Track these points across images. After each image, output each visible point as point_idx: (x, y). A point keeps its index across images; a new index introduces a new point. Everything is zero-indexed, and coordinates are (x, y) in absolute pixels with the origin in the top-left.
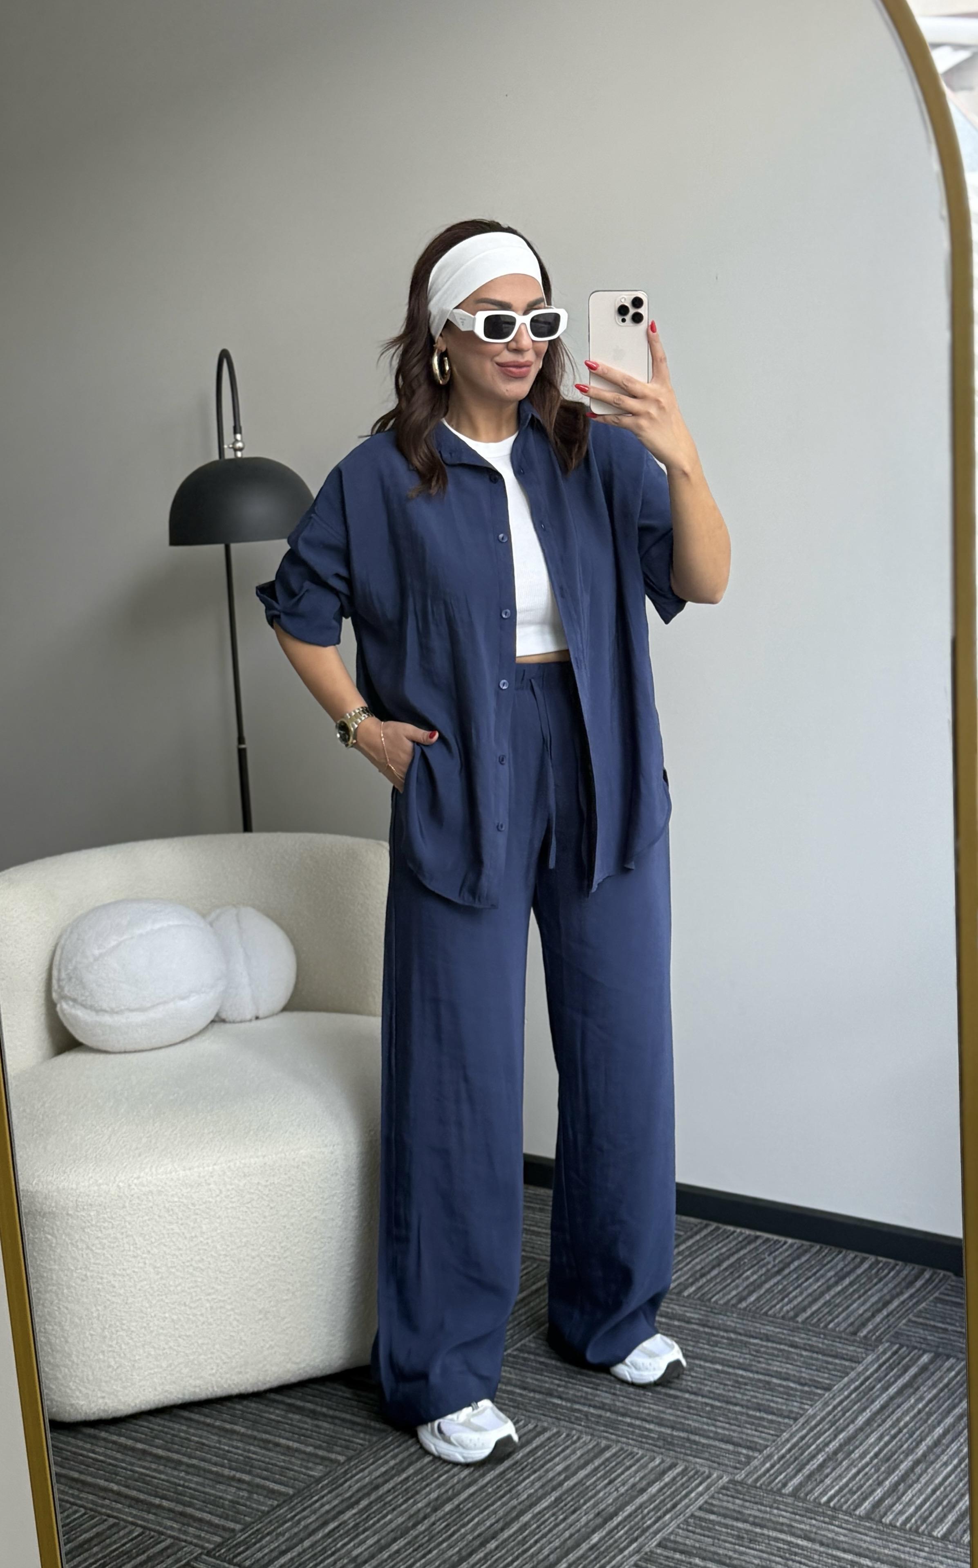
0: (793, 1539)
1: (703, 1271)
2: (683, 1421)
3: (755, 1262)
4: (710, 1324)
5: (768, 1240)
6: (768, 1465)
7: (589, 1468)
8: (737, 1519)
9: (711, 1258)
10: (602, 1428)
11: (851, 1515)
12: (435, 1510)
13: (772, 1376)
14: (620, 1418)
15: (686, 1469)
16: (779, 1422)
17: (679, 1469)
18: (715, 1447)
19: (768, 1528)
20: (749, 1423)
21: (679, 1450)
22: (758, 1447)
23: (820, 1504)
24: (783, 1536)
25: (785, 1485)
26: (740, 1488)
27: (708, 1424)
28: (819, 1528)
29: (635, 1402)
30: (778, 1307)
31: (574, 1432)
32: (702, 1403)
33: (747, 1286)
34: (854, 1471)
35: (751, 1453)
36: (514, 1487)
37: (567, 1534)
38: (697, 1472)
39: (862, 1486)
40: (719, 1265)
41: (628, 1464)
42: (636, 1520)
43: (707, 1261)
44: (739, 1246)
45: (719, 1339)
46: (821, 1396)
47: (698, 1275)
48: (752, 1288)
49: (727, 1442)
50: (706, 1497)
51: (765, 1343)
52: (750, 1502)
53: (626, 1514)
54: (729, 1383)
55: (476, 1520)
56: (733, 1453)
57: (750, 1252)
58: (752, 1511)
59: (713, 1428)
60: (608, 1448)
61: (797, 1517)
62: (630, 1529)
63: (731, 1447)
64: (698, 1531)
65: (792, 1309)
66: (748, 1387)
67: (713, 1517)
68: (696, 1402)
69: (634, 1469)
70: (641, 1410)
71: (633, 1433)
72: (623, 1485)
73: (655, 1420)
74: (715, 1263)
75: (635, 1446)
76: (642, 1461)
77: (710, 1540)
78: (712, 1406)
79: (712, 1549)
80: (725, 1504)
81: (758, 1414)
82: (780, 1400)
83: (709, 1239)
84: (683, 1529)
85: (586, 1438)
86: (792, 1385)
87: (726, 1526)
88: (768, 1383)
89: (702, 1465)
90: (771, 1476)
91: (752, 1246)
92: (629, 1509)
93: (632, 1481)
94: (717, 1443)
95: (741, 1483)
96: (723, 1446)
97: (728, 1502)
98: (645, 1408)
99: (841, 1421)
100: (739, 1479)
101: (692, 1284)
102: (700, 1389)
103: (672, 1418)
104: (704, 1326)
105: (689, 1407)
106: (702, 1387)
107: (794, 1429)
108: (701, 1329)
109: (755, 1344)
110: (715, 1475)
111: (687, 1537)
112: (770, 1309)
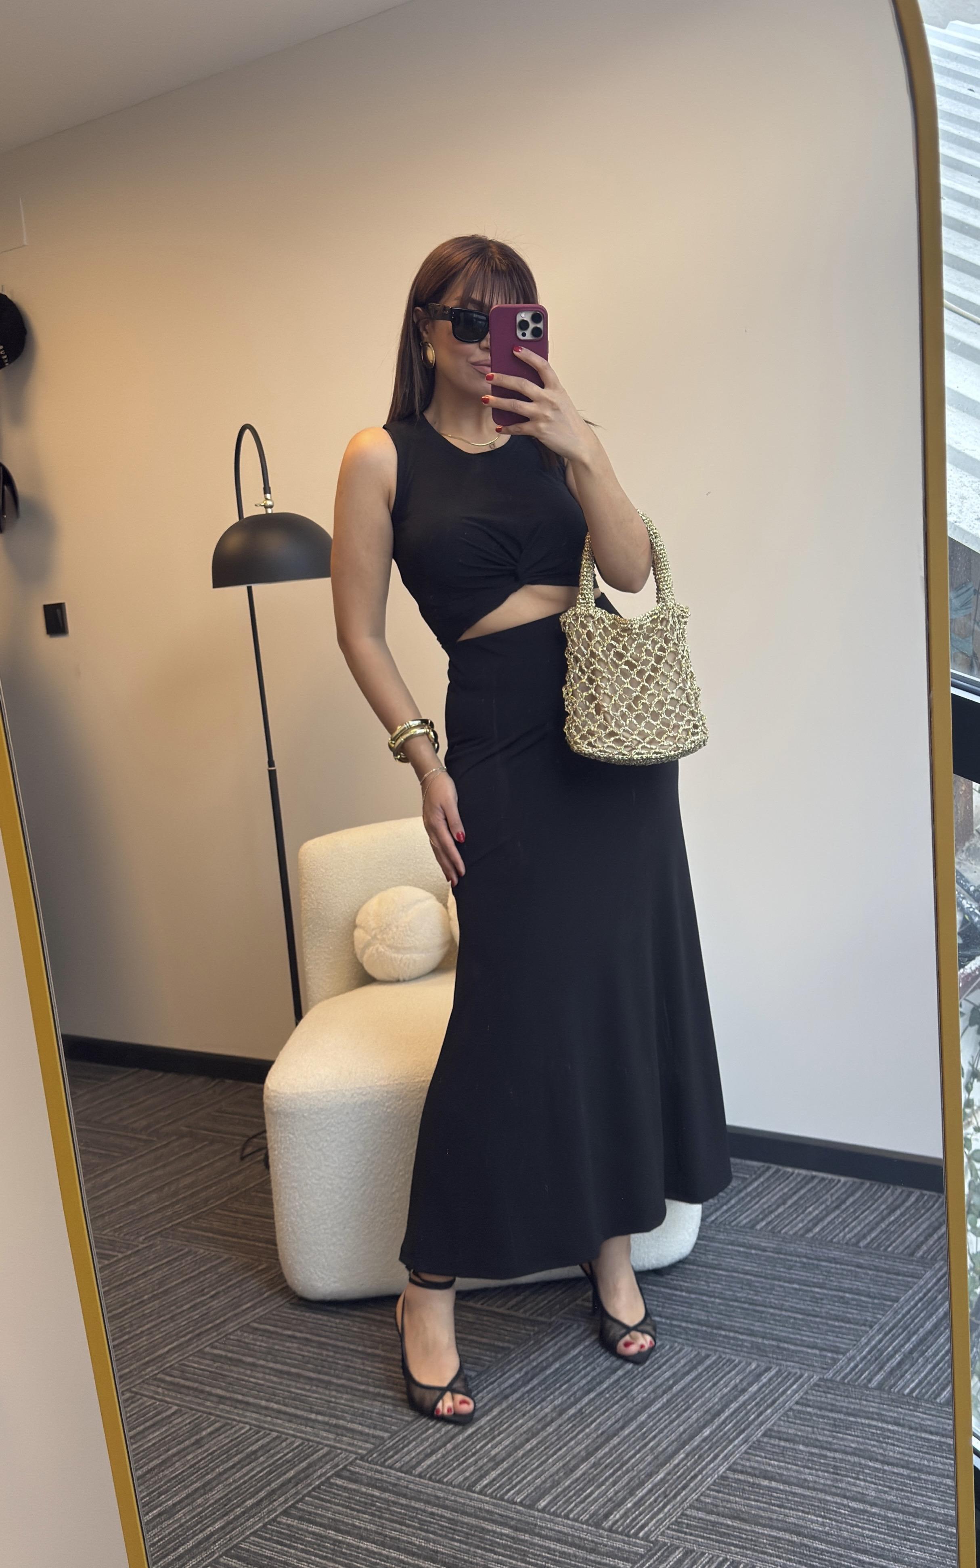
0: (885, 1425)
1: (771, 1209)
2: (771, 1331)
3: (815, 1200)
4: (784, 1251)
5: (823, 1179)
6: (852, 1365)
7: (694, 1374)
8: (831, 1411)
9: (775, 1198)
10: (701, 1340)
11: (933, 1403)
12: (560, 1414)
13: (845, 1292)
14: (715, 1331)
15: (780, 1370)
16: (857, 1330)
17: (773, 1372)
18: (802, 1352)
19: (860, 1417)
20: (830, 1331)
21: (771, 1355)
22: (842, 1350)
23: (903, 1395)
24: (874, 1423)
25: (870, 1381)
26: (830, 1385)
27: (793, 1334)
28: (905, 1414)
29: (726, 1318)
30: (841, 1235)
31: (676, 1345)
32: (785, 1316)
33: (811, 1220)
34: (930, 1366)
35: (835, 1356)
36: (628, 1393)
37: (681, 1429)
38: (789, 1373)
39: (938, 1379)
40: (784, 1203)
41: (727, 1369)
42: (742, 1414)
43: (773, 1200)
44: (799, 1186)
45: (792, 1263)
46: (891, 1306)
47: (766, 1212)
48: (815, 1221)
49: (813, 1348)
50: (801, 1393)
51: (833, 1265)
52: (841, 1396)
53: (731, 1410)
54: (808, 1299)
55: (598, 1421)
56: (821, 1355)
57: (809, 1190)
58: (843, 1403)
59: (799, 1337)
60: (707, 1356)
61: (885, 1406)
62: (737, 1422)
63: (817, 1352)
64: (798, 1421)
65: (854, 1236)
66: (824, 1302)
67: (809, 1409)
68: (779, 1316)
69: (733, 1372)
70: (733, 1324)
71: (729, 1344)
72: (726, 1386)
73: (746, 1332)
74: (780, 1201)
75: (731, 1354)
76: (740, 1367)
77: (810, 1429)
78: (795, 1318)
79: (813, 1436)
80: (819, 1398)
81: (837, 1324)
82: (855, 1311)
83: (772, 1180)
84: (784, 1421)
85: (687, 1349)
86: (863, 1298)
87: (823, 1417)
88: (842, 1297)
89: (793, 1367)
90: (856, 1374)
91: (810, 1186)
92: (734, 1406)
93: (733, 1383)
94: (805, 1349)
95: (831, 1381)
96: (809, 1351)
97: (821, 1396)
98: (736, 1322)
99: (912, 1326)
100: (829, 1377)
101: (762, 1219)
102: (783, 1305)
103: (761, 1329)
104: (778, 1253)
105: (775, 1320)
106: (785, 1303)
107: (871, 1333)
108: (776, 1256)
109: (826, 1267)
110: (806, 1375)
111: (790, 1427)
112: (835, 1237)
